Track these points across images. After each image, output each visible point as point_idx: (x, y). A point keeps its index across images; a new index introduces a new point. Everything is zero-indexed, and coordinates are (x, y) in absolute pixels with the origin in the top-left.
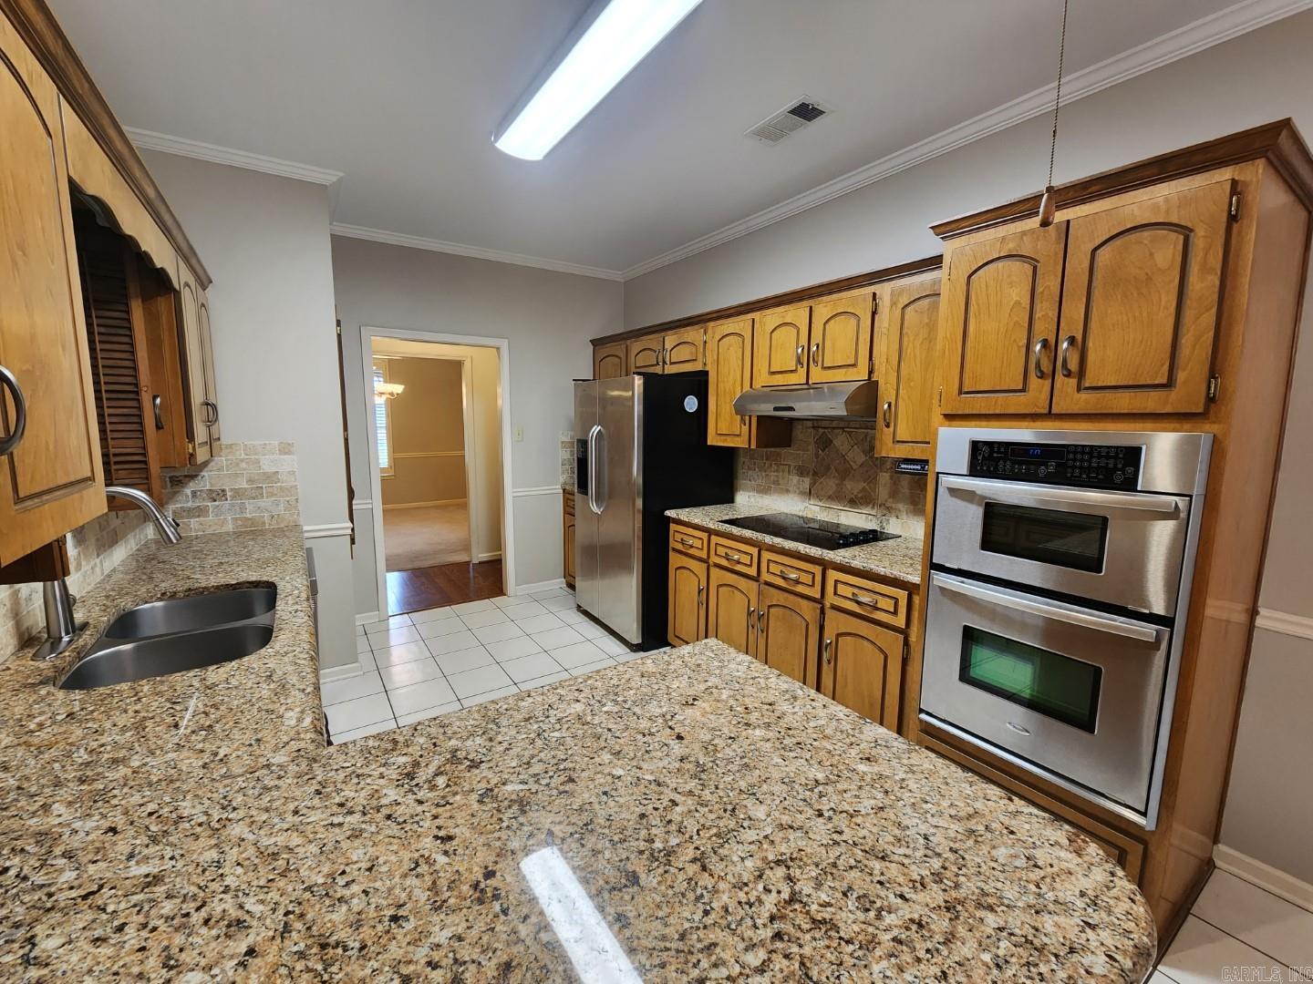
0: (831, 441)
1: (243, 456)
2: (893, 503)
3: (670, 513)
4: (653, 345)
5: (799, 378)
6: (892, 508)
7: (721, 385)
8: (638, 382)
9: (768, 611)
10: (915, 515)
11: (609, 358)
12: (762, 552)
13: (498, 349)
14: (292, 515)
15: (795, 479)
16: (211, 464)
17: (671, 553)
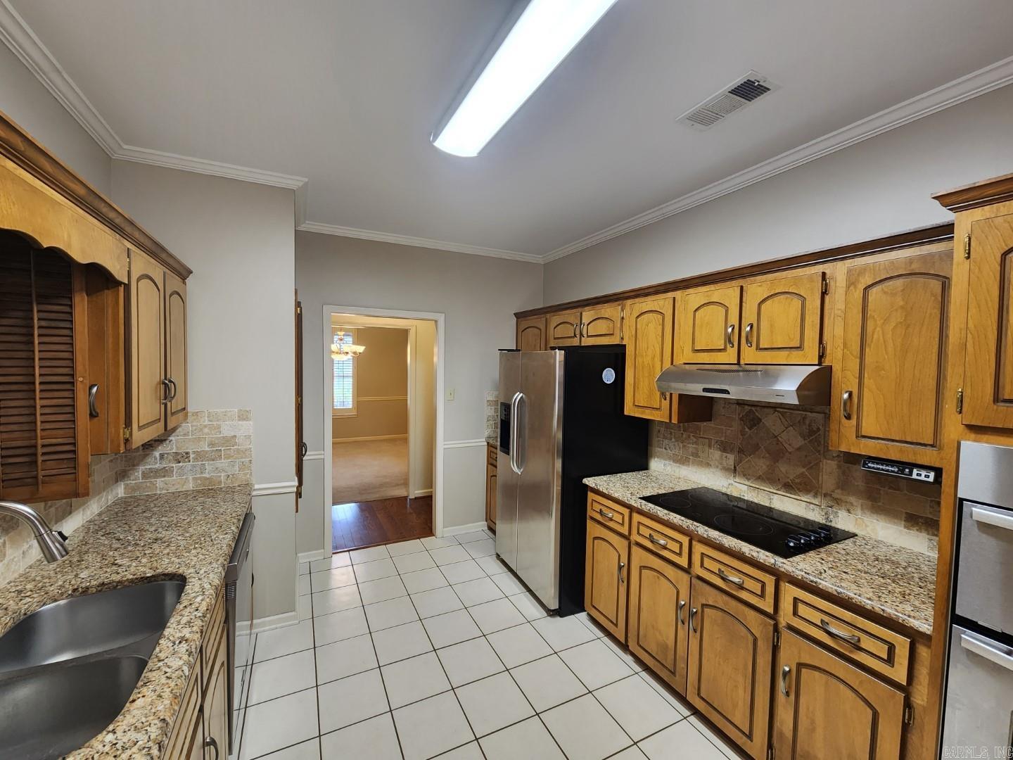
0: (760, 420)
1: (206, 423)
2: (842, 494)
3: (589, 481)
4: (571, 319)
5: (730, 356)
6: (840, 499)
7: (639, 360)
8: (559, 356)
9: (703, 611)
10: (872, 512)
11: (530, 329)
12: (694, 543)
13: (436, 321)
14: (245, 474)
15: (716, 454)
16: (178, 430)
17: (589, 521)
